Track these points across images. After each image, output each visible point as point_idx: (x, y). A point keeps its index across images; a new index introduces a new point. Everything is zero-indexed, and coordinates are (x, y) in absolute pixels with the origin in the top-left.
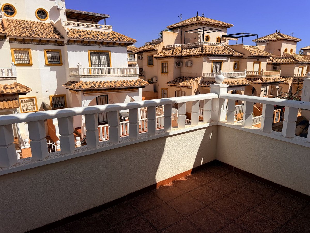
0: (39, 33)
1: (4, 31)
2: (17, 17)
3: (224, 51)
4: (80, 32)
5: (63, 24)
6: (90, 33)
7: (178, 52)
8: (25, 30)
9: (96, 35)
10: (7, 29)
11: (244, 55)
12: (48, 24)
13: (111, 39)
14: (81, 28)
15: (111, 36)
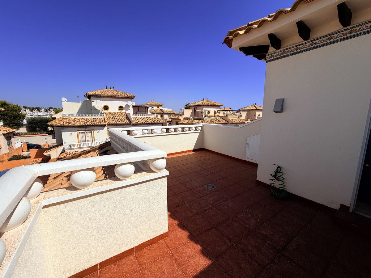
0: (120, 120)
1: (105, 122)
2: (109, 111)
3: (216, 122)
4: (139, 119)
5: (131, 116)
6: (144, 119)
7: (191, 121)
8: (114, 119)
9: (146, 120)
10: (107, 122)
11: (228, 122)
12: (124, 113)
13: (154, 122)
14: (140, 117)
15: (154, 120)
